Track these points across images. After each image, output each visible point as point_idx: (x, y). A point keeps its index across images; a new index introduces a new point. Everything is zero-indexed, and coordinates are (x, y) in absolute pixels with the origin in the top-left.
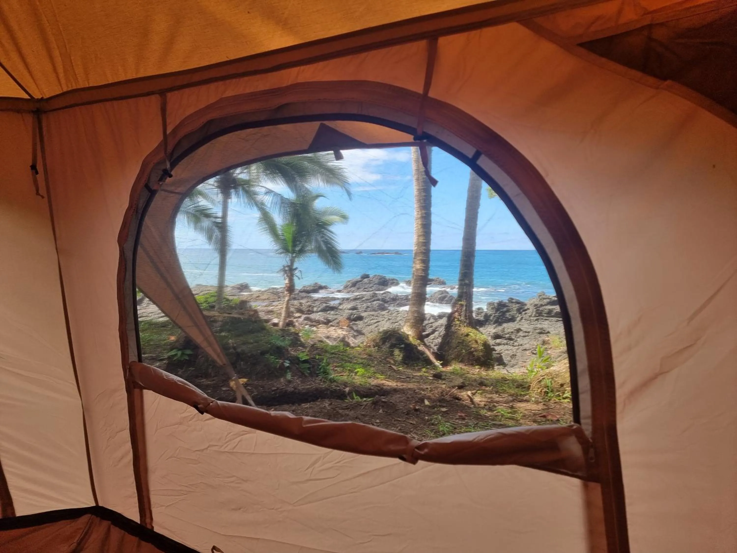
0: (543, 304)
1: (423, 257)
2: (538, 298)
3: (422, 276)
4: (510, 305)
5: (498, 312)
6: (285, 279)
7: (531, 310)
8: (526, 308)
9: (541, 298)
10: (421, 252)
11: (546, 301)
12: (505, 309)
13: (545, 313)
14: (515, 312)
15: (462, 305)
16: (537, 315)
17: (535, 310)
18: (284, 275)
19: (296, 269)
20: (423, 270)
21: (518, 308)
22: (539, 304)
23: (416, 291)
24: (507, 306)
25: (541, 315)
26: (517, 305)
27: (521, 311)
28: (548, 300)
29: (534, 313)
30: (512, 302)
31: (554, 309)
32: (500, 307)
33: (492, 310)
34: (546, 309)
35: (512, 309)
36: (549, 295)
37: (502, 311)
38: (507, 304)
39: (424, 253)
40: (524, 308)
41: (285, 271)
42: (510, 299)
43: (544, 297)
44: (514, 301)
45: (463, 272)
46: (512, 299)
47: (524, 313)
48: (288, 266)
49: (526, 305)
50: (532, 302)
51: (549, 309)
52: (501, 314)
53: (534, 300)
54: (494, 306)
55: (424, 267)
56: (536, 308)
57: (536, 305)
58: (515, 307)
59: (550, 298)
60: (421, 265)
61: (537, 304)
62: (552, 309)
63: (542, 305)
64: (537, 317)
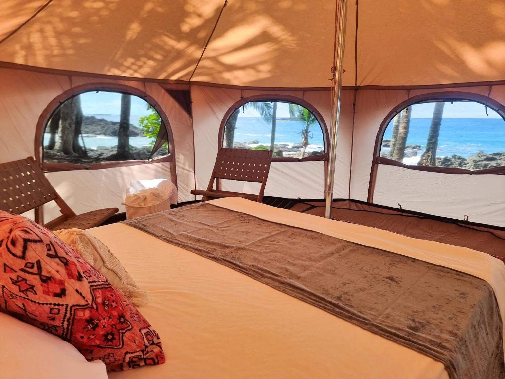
0: (481, 160)
1: (405, 125)
2: (477, 155)
3: (403, 137)
4: (453, 160)
5: (444, 165)
6: (302, 138)
7: (470, 164)
8: (466, 162)
9: (479, 155)
10: (404, 122)
11: (483, 158)
12: (449, 163)
13: (481, 167)
14: (457, 165)
15: (428, 156)
16: (475, 168)
17: (473, 164)
18: (302, 136)
19: (310, 132)
20: (404, 134)
21: (460, 162)
22: (477, 160)
23: (399, 146)
24: (451, 161)
25: (478, 167)
26: (460, 160)
27: (462, 164)
28: (485, 157)
29: (472, 167)
30: (456, 158)
31: (490, 164)
32: (445, 161)
33: (439, 163)
34: (482, 164)
35: (455, 163)
36: (486, 153)
37: (447, 164)
38: (451, 159)
39: (406, 123)
40: (464, 162)
41: (303, 134)
42: (454, 156)
43: (482, 154)
44: (456, 157)
45: (431, 135)
46: (456, 156)
47: (464, 166)
48: (305, 130)
49: (466, 160)
50: (471, 158)
51: (485, 164)
52: (445, 166)
53: (473, 157)
54: (440, 160)
55: (405, 131)
56: (474, 163)
57: (474, 161)
58: (457, 162)
59: (487, 155)
60: (403, 130)
61: (476, 160)
62: (488, 164)
63: (479, 161)
64: (475, 169)
